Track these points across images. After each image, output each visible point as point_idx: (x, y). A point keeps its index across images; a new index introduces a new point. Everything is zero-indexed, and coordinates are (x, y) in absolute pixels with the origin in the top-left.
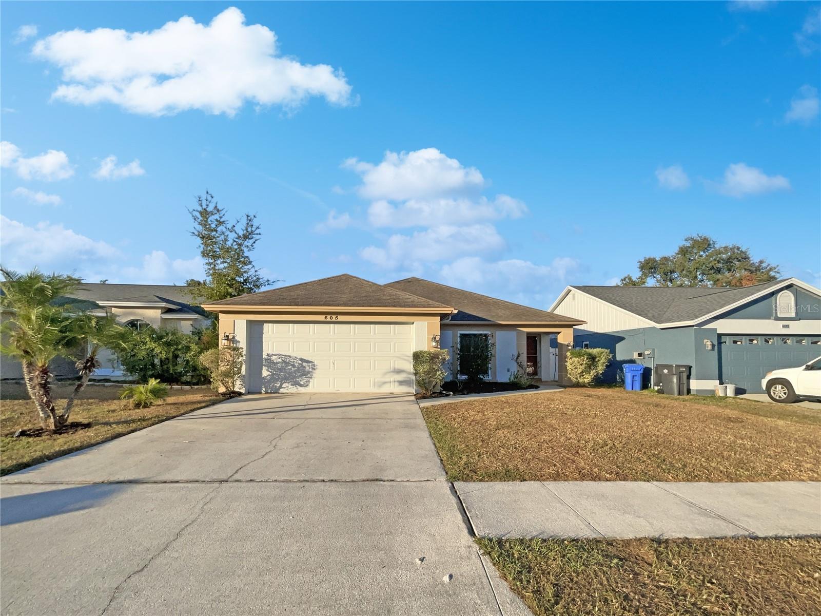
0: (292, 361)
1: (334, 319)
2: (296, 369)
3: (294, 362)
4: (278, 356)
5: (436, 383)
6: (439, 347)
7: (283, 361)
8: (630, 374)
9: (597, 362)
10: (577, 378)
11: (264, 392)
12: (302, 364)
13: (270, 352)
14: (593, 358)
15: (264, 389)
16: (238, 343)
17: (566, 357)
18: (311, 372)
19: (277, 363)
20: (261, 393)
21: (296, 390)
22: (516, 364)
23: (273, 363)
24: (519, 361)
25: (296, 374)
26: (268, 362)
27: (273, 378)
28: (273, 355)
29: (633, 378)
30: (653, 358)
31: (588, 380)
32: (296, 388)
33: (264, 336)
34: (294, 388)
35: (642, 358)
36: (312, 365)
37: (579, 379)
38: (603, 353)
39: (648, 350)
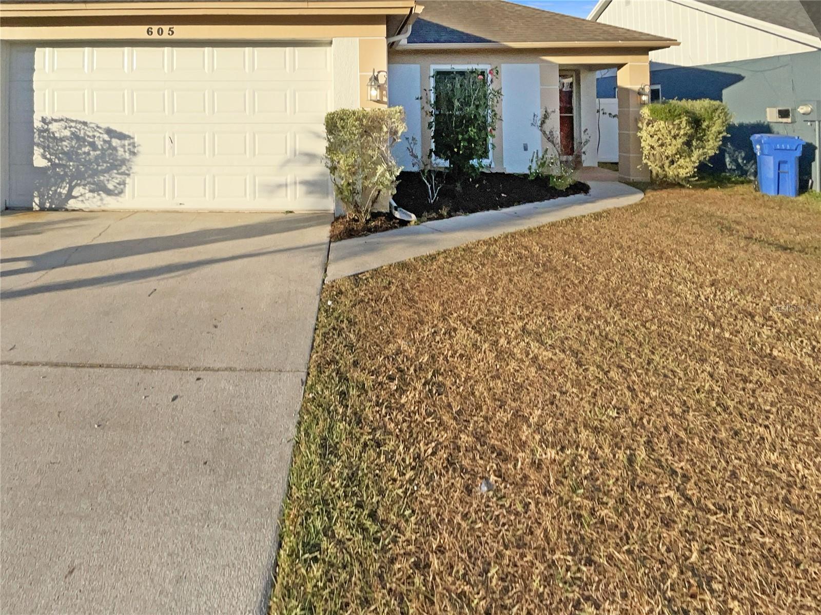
0: (91, 134)
1: (165, 36)
2: (98, 152)
3: (94, 136)
4: (63, 124)
5: (379, 192)
6: (385, 99)
7: (73, 133)
8: (771, 158)
9: (704, 130)
10: (662, 167)
11: (37, 208)
12: (109, 142)
13: (48, 115)
14: (696, 122)
15: (37, 200)
17: (638, 118)
18: (128, 161)
19: (62, 139)
20: (30, 209)
22: (540, 133)
23: (55, 138)
24: (547, 127)
25: (98, 165)
26: (44, 137)
28: (53, 119)
29: (779, 169)
30: (817, 123)
31: (687, 170)
32: (99, 198)
33: (35, 77)
34: (94, 197)
35: (789, 120)
36: (129, 145)
37: (667, 169)
38: (717, 109)
39: (805, 105)
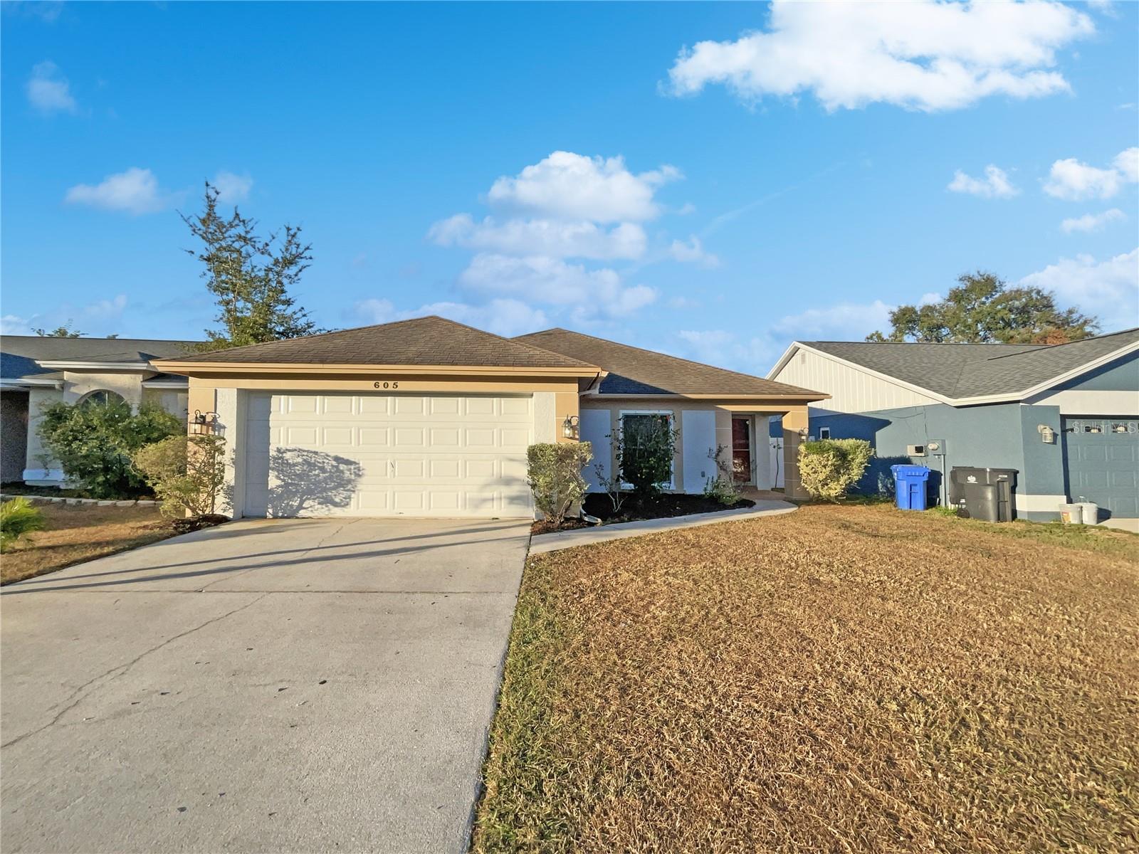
0: (321, 461)
1: (390, 388)
2: (327, 475)
3: (324, 462)
4: (296, 453)
5: (571, 503)
6: (577, 437)
7: (304, 460)
8: (905, 482)
9: (849, 461)
10: (816, 489)
11: (271, 517)
12: (337, 467)
13: (283, 446)
14: (842, 455)
15: (271, 511)
16: (222, 430)
17: (798, 453)
18: (354, 481)
19: (295, 465)
20: (265, 517)
21: (327, 513)
22: (715, 464)
23: (288, 464)
24: (721, 458)
25: (327, 484)
26: (277, 463)
27: (288, 490)
28: (287, 450)
29: (911, 490)
30: (942, 456)
31: (836, 491)
32: (327, 508)
33: (272, 417)
34: (323, 508)
35: (923, 454)
36: (355, 469)
37: (820, 490)
38: (860, 446)
39: (934, 443)
